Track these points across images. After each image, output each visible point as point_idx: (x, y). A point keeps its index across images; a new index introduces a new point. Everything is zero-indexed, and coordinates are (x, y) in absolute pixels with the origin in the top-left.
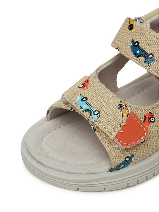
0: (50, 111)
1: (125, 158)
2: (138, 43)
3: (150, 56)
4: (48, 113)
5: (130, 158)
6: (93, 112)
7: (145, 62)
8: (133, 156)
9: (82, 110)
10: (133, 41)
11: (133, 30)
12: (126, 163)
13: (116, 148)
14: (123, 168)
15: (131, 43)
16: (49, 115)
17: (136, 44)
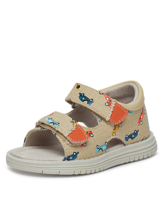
0: (26, 139)
1: (73, 152)
2: (84, 94)
3: (91, 100)
4: (24, 141)
5: (77, 154)
6: (55, 123)
7: (87, 104)
8: (78, 153)
9: (49, 123)
10: (80, 93)
11: (80, 88)
12: (74, 156)
13: (68, 144)
14: (72, 160)
15: (79, 95)
16: (25, 143)
17: (82, 95)
